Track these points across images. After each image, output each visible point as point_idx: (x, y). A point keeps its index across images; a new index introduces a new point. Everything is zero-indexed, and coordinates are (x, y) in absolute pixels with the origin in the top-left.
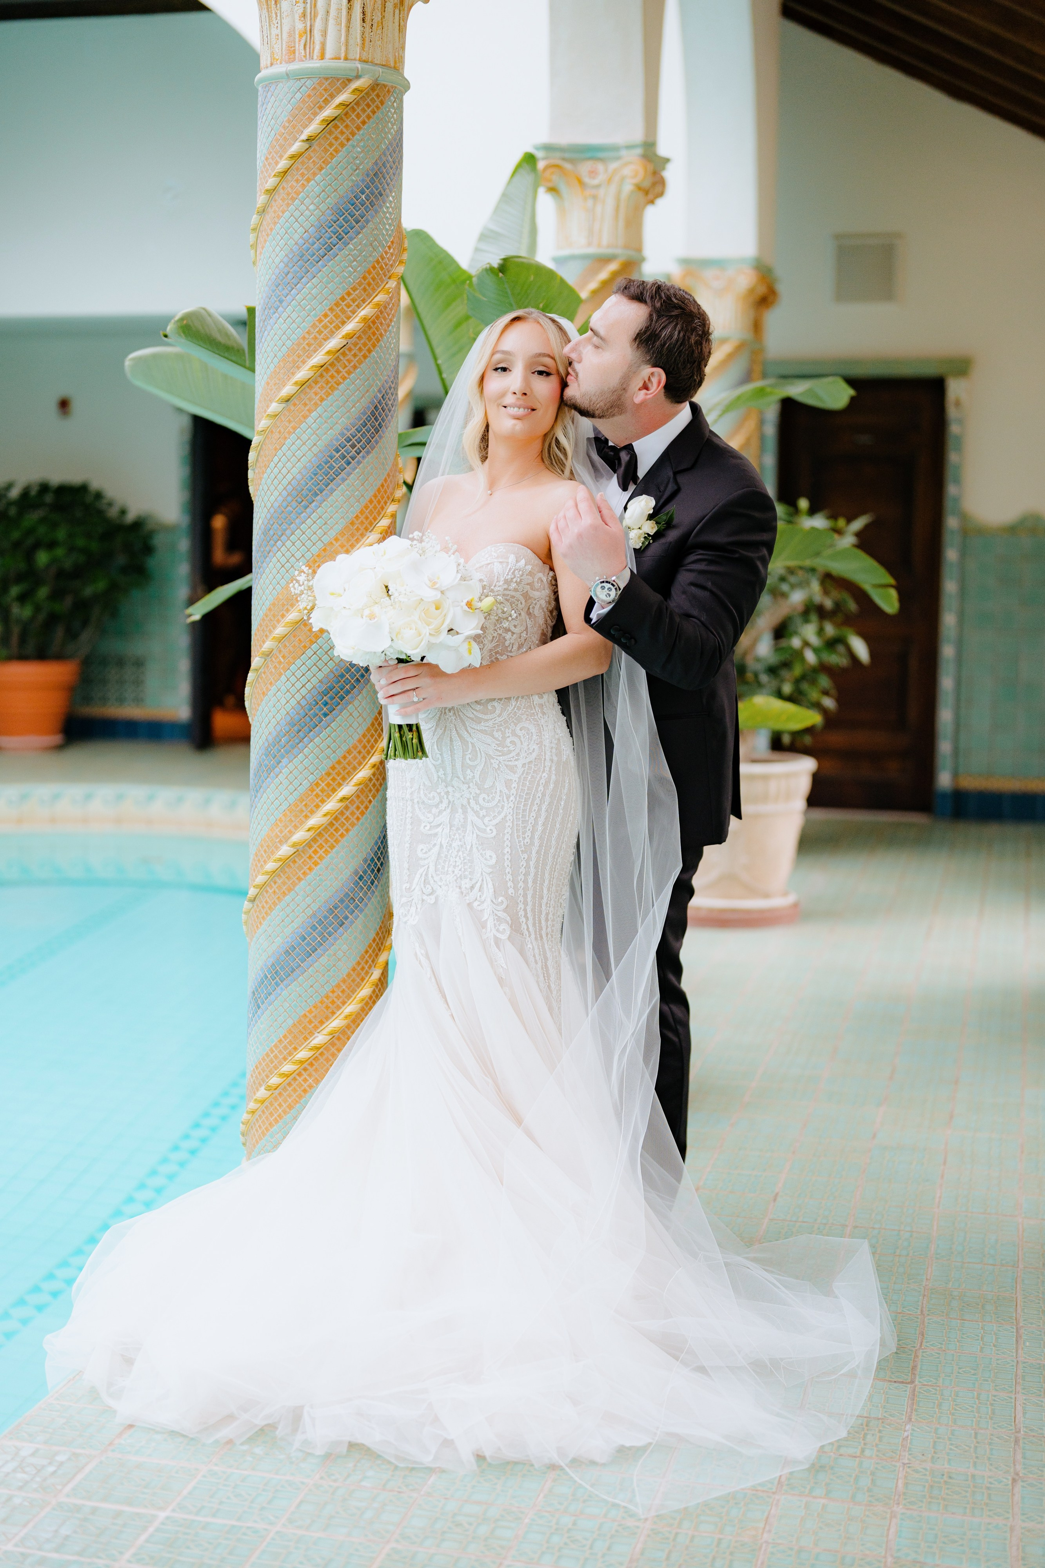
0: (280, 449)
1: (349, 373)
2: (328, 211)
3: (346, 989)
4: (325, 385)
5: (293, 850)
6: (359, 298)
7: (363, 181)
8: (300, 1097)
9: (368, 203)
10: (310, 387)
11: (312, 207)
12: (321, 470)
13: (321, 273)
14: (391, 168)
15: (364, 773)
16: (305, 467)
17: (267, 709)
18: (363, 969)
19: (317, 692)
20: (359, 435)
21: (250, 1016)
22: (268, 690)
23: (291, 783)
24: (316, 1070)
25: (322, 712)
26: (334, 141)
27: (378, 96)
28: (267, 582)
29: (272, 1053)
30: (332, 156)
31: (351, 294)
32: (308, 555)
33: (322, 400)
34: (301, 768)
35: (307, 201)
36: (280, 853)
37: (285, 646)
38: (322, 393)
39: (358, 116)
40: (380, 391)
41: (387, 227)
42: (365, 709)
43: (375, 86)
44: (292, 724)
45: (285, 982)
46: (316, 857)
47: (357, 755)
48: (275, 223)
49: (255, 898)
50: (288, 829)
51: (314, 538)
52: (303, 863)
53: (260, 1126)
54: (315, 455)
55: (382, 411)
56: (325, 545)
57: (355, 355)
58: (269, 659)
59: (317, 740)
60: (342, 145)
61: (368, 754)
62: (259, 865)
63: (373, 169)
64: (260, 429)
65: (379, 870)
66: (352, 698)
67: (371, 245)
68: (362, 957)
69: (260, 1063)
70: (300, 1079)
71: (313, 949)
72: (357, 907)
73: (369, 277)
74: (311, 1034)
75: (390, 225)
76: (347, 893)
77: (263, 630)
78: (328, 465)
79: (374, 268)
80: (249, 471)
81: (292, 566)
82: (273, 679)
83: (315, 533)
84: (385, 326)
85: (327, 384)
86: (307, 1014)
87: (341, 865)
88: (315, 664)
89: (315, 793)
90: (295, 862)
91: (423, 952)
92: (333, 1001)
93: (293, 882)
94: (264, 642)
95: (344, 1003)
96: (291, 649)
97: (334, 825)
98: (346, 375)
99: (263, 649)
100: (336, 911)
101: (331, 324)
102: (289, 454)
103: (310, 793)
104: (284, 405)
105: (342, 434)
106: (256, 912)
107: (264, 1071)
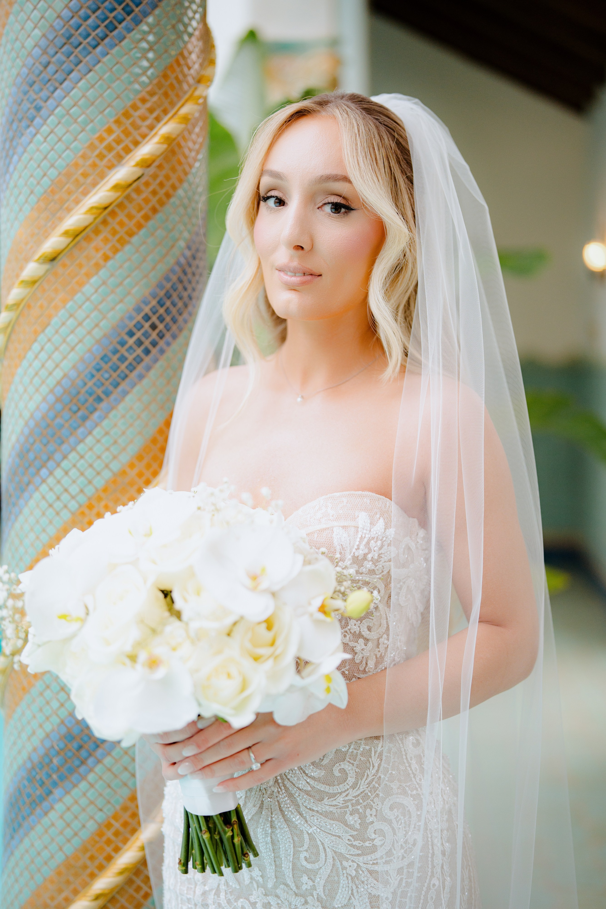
1: (147, 218)
10: (88, 239)
20: (161, 311)
28: (26, 527)
34: (83, 802)
40: (188, 247)
51: (98, 465)
55: (191, 277)
57: (154, 193)
73: (172, 77)
79: (178, 63)
102: (56, 339)
103: (97, 838)
104: (46, 267)
105: (138, 310)
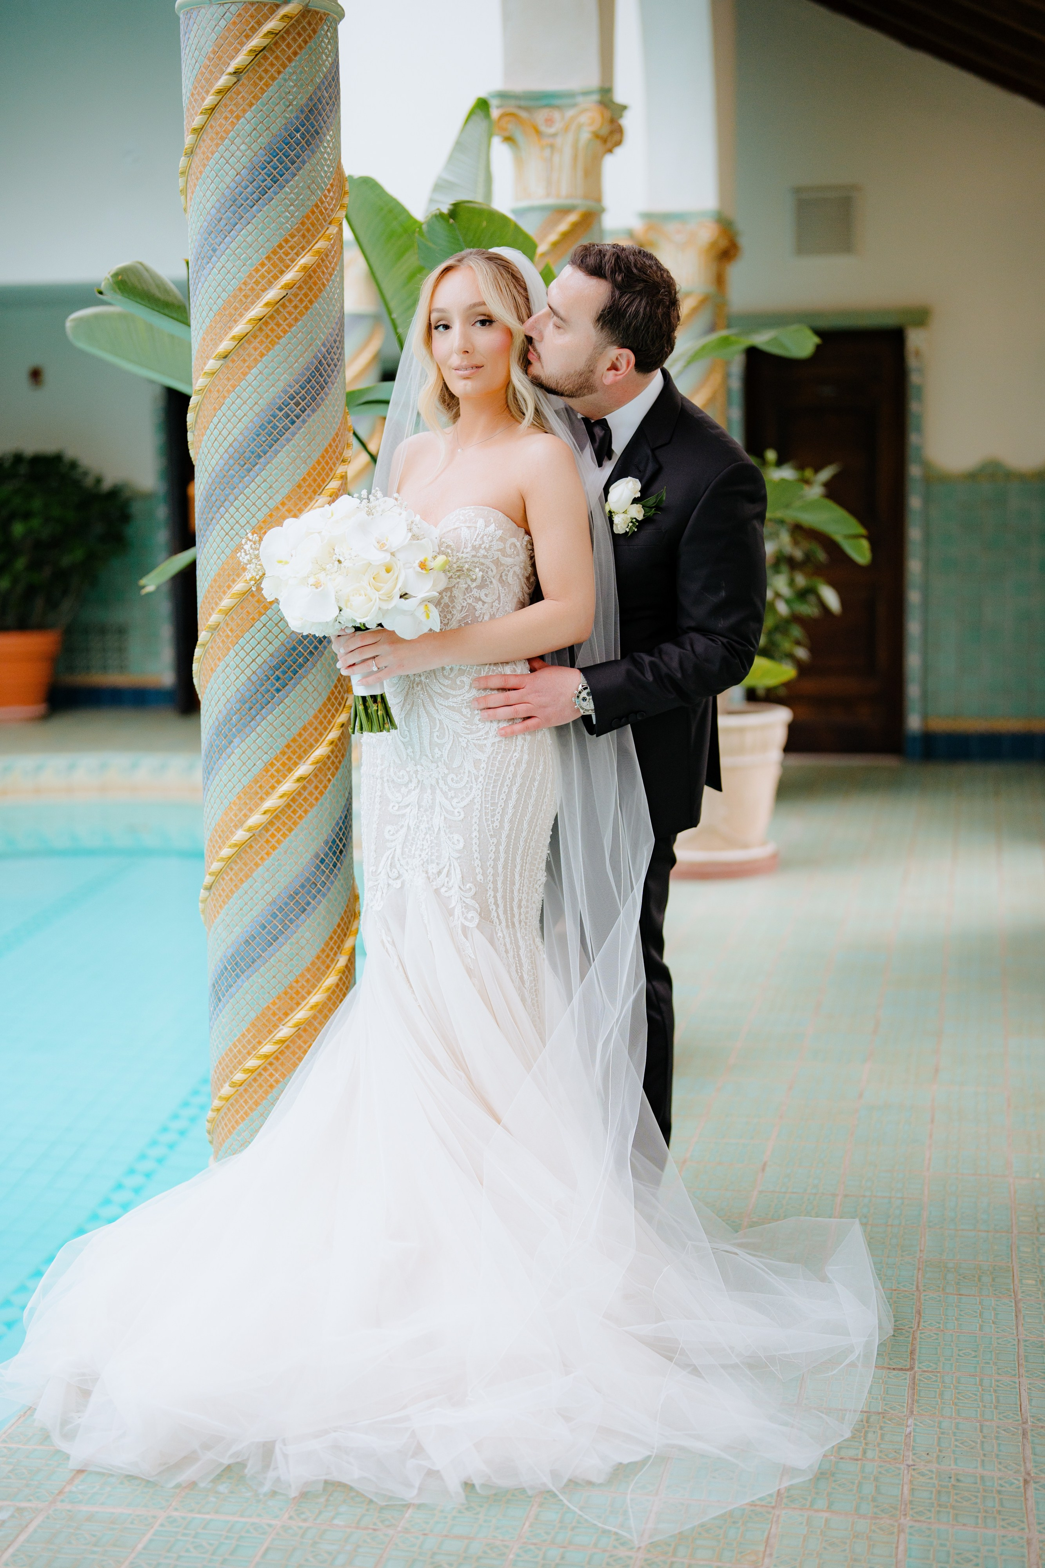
0: (220, 409)
1: (290, 326)
2: (261, 151)
3: (311, 979)
4: (265, 340)
5: (249, 835)
6: (298, 245)
7: (297, 118)
8: (267, 1093)
9: (303, 142)
10: (249, 342)
11: (243, 147)
12: (263, 430)
13: (255, 218)
14: (328, 104)
15: (321, 751)
16: (246, 428)
17: (216, 687)
18: (328, 956)
19: (268, 667)
20: (303, 392)
21: (211, 1010)
22: (217, 666)
23: (244, 764)
24: (282, 1064)
25: (275, 688)
26: (263, 74)
27: (309, 24)
28: (212, 551)
29: (235, 1048)
30: (263, 91)
31: (290, 241)
32: (254, 522)
33: (262, 355)
34: (254, 747)
35: (238, 141)
36: (235, 838)
37: (233, 618)
38: (262, 348)
39: (289, 46)
40: (324, 345)
41: (326, 168)
42: (320, 683)
43: (306, 12)
44: (243, 701)
45: (246, 973)
46: (273, 841)
47: (314, 732)
48: (205, 166)
49: (211, 886)
50: (243, 813)
51: (259, 503)
52: (260, 847)
53: (226, 1125)
54: (256, 414)
55: (327, 366)
56: (271, 510)
57: (296, 307)
58: (216, 633)
59: (270, 717)
60: (273, 79)
61: (325, 731)
62: (214, 852)
63: (307, 105)
64: (198, 388)
65: (341, 852)
66: (306, 671)
67: (309, 187)
68: (327, 944)
69: (223, 1059)
70: (266, 1074)
71: (274, 938)
72: (319, 891)
73: (308, 222)
74: (276, 1026)
75: (328, 166)
76: (308, 878)
77: (209, 602)
78: (271, 424)
79: (313, 212)
80: (188, 433)
81: (237, 534)
82: (222, 654)
83: (260, 498)
84: (327, 276)
85: (267, 338)
86: (271, 1006)
87: (301, 848)
88: (265, 637)
89: (269, 774)
90: (251, 847)
91: (388, 937)
92: (297, 991)
93: (251, 867)
94: (210, 615)
95: (309, 993)
96: (239, 622)
97: (291, 806)
98: (287, 328)
99: (209, 623)
100: (297, 898)
101: (269, 274)
102: (229, 414)
103: (264, 773)
104: (221, 362)
106: (213, 900)
107: (227, 1067)
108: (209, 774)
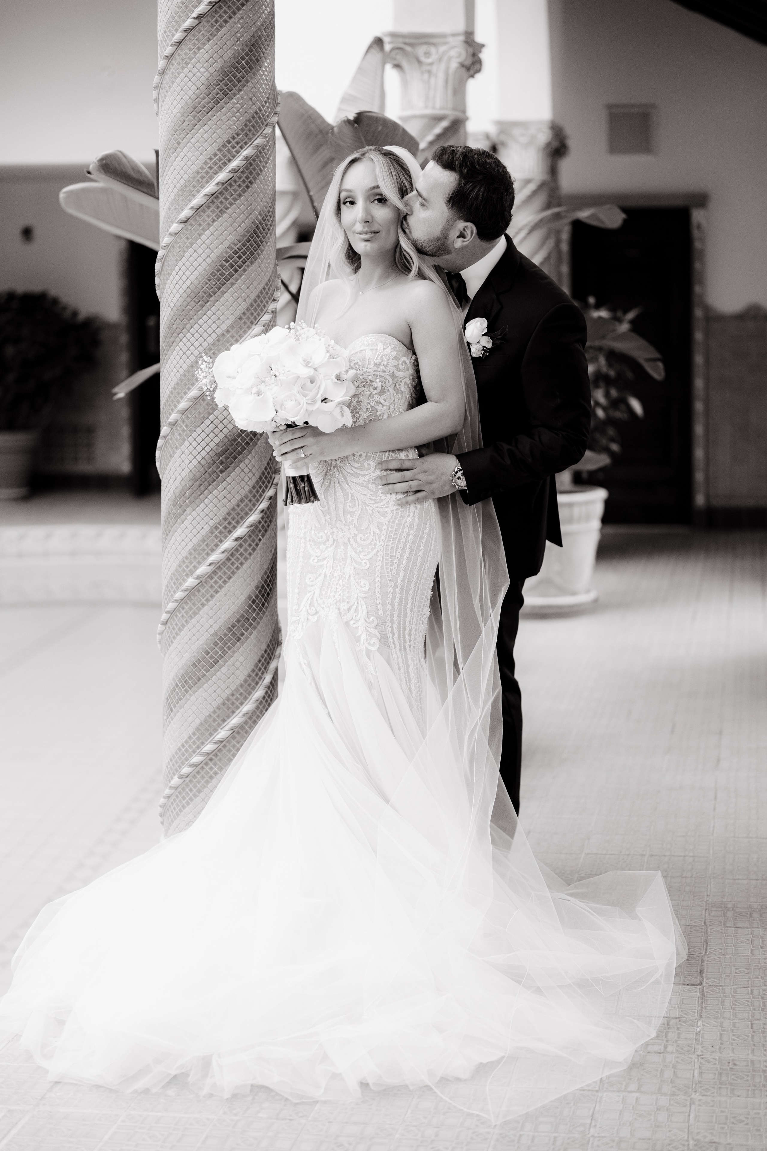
0: (180, 260)
1: (235, 200)
2: (215, 72)
3: (244, 693)
4: (216, 210)
5: (197, 582)
6: (242, 141)
7: (243, 50)
8: (207, 782)
9: (247, 67)
10: (204, 211)
11: (202, 70)
12: (214, 276)
13: (210, 121)
14: (265, 40)
15: (254, 517)
16: (200, 274)
17: (173, 469)
18: (257, 675)
19: (214, 454)
20: (244, 249)
21: (165, 718)
22: (174, 453)
23: (195, 527)
24: (220, 760)
25: (219, 469)
26: (219, 19)
28: (172, 366)
29: (183, 748)
30: (218, 30)
31: (235, 138)
32: (205, 344)
33: (213, 221)
34: (202, 515)
35: (198, 65)
36: (186, 584)
37: (188, 417)
38: (213, 216)
40: (260, 214)
41: (263, 86)
42: (254, 466)
44: (194, 480)
45: (193, 689)
46: (216, 587)
47: (248, 503)
48: (173, 82)
49: (167, 621)
50: (193, 565)
52: (205, 591)
53: (175, 809)
54: (209, 264)
55: (262, 230)
56: (218, 336)
57: (240, 186)
58: (174, 428)
59: (215, 492)
60: (226, 22)
61: (257, 502)
62: (170, 595)
63: (251, 41)
64: (164, 245)
65: (268, 595)
66: (243, 457)
67: (251, 99)
68: (256, 666)
69: (173, 757)
70: (207, 768)
71: (216, 661)
72: (251, 625)
73: (250, 125)
74: (215, 730)
75: (266, 85)
76: (243, 615)
77: (170, 405)
78: (220, 272)
79: (253, 117)
80: (156, 278)
81: (192, 353)
82: (179, 444)
83: (210, 327)
84: (263, 164)
86: (212, 714)
87: (237, 592)
88: (212, 431)
89: (214, 535)
90: (199, 591)
91: (305, 661)
92: (233, 702)
93: (198, 607)
94: (170, 414)
95: (242, 704)
96: (193, 419)
97: (230, 560)
98: (233, 202)
99: (169, 420)
100: (234, 630)
101: (220, 162)
102: (188, 264)
103: (210, 535)
104: (182, 226)
105: (231, 248)
106: (168, 633)
107: (177, 762)
108: (167, 535)
